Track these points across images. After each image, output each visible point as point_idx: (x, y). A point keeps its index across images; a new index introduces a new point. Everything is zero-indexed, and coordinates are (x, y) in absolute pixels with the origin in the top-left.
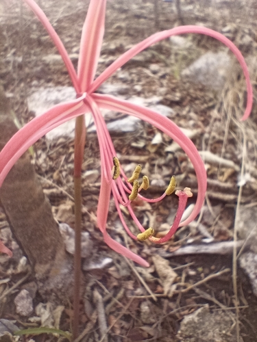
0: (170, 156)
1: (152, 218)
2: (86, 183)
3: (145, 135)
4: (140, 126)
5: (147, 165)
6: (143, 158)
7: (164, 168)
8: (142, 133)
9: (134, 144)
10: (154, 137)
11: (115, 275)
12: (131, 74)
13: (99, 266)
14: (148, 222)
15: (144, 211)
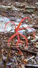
0: (31, 43)
1: (23, 57)
2: (8, 46)
3: (26, 36)
4: (25, 33)
5: (24, 44)
6: (24, 42)
7: (29, 46)
8: (25, 35)
9: (22, 38)
10: (28, 37)
11: (12, 67)
12: (25, 16)
13: (8, 64)
14: (22, 58)
15: (21, 55)
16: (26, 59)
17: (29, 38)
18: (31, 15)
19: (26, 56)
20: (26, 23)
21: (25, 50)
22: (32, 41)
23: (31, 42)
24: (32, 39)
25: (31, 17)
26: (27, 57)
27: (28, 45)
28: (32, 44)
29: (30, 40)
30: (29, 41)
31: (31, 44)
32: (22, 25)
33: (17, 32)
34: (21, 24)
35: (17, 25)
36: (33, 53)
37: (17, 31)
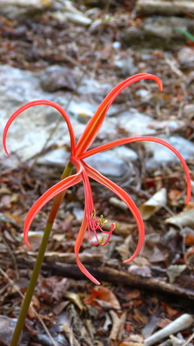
16: (138, 332)
17: (158, 199)
18: (175, 54)
19: (137, 316)
20: (143, 108)
21: (134, 274)
22: (175, 219)
23: (170, 225)
24: (179, 209)
25: (173, 65)
26: (144, 319)
27: (149, 246)
28: (179, 239)
29: (161, 213)
30: (157, 219)
31: (170, 239)
32: (114, 120)
33: (82, 168)
34: (112, 110)
35: (82, 119)
36: (184, 296)
37: (82, 156)
